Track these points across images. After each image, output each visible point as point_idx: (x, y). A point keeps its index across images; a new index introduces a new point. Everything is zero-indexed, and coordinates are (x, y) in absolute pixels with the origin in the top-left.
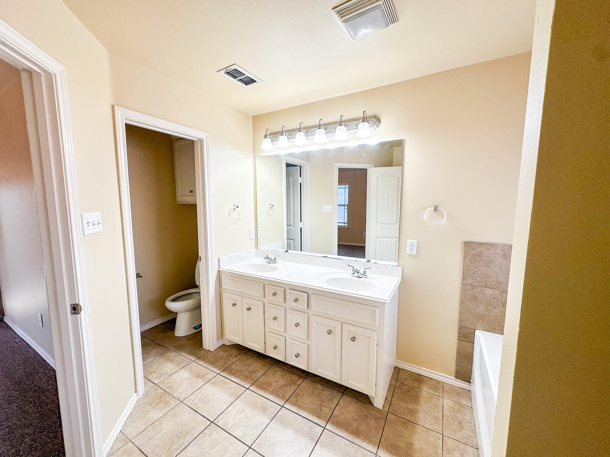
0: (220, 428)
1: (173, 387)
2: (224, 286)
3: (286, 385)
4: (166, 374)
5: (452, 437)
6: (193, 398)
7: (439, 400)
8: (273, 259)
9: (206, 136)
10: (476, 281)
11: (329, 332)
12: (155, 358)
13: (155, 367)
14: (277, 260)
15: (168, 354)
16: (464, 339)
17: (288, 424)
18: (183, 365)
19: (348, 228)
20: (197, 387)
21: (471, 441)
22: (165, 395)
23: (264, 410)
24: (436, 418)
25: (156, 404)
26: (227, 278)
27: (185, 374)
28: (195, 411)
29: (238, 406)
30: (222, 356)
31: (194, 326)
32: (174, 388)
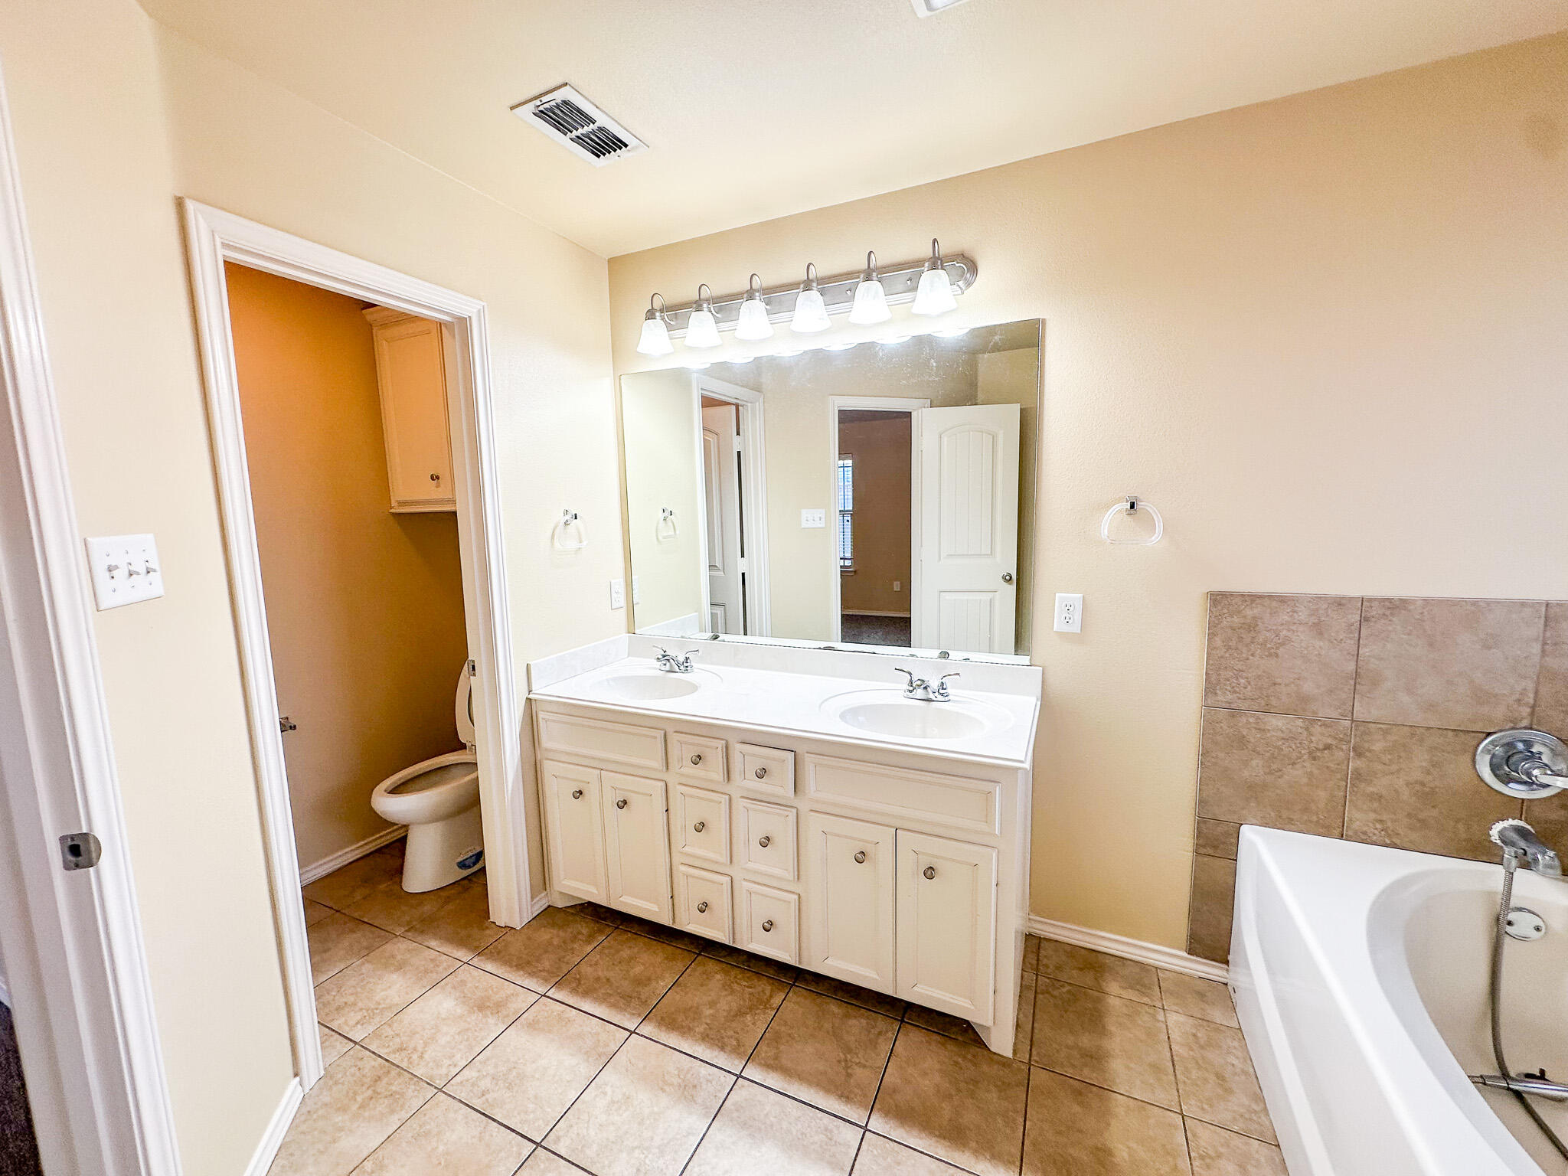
0: (565, 1159)
1: (412, 1045)
2: (547, 741)
3: (740, 1013)
4: (386, 1008)
5: (1207, 1118)
6: (475, 1074)
7: (1154, 1016)
8: (681, 659)
9: (479, 311)
10: (1241, 696)
11: (861, 858)
12: (348, 963)
13: (351, 990)
14: (693, 662)
15: (388, 947)
16: (1210, 851)
17: (763, 1127)
18: (435, 977)
19: (855, 572)
20: (482, 1040)
21: (1256, 1126)
22: (389, 1072)
23: (687, 1091)
24: (1156, 1068)
25: (362, 1107)
26: (554, 721)
27: (443, 1004)
28: (484, 1114)
29: (612, 1086)
30: (550, 943)
31: (460, 859)
32: (415, 1049)
